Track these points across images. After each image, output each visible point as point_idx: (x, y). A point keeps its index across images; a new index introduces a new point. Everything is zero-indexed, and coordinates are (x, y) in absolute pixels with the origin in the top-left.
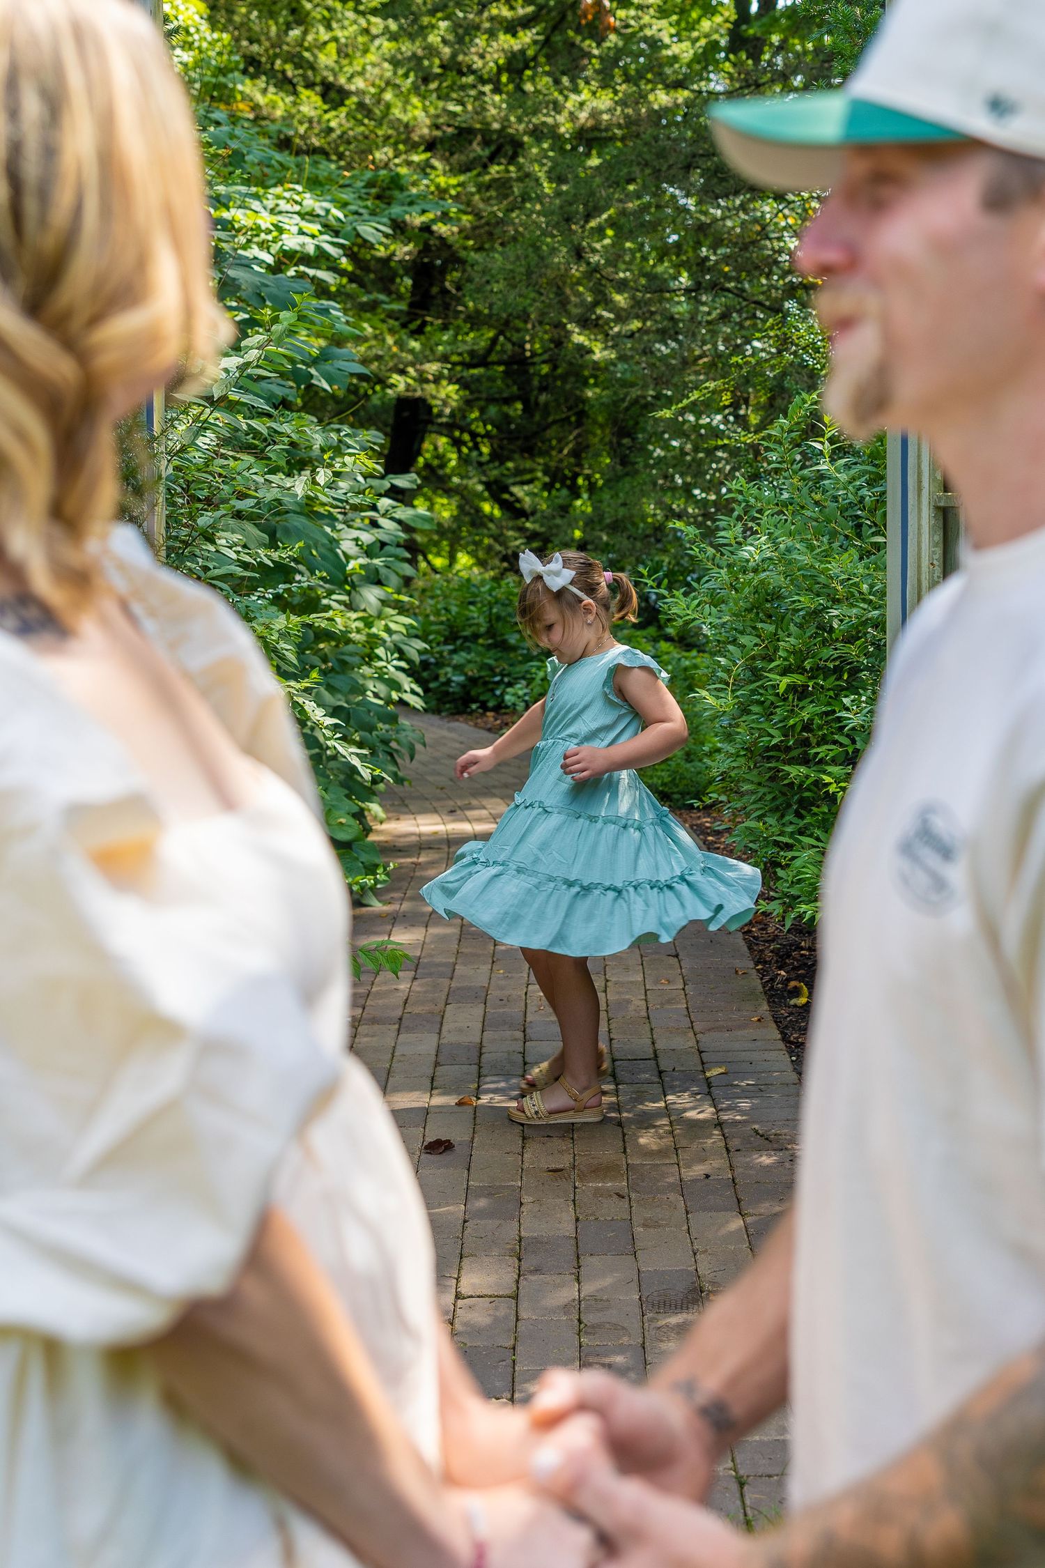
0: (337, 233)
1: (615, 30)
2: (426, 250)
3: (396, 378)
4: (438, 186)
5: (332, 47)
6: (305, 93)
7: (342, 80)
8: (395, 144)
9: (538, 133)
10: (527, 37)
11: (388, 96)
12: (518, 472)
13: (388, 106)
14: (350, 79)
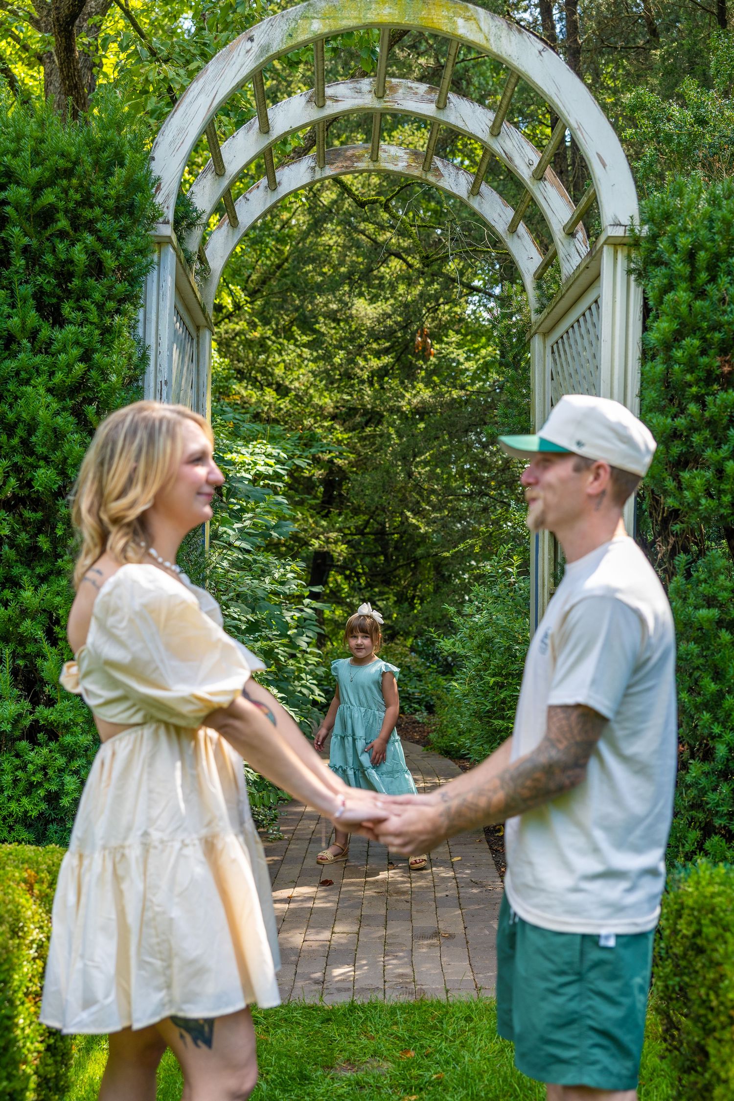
0: (283, 464)
1: (434, 356)
2: (331, 472)
3: (314, 541)
4: (337, 439)
5: (282, 365)
6: (267, 390)
7: (287, 383)
8: (315, 418)
9: (392, 411)
10: (386, 360)
11: (311, 391)
12: (381, 593)
13: (311, 397)
14: (291, 382)
